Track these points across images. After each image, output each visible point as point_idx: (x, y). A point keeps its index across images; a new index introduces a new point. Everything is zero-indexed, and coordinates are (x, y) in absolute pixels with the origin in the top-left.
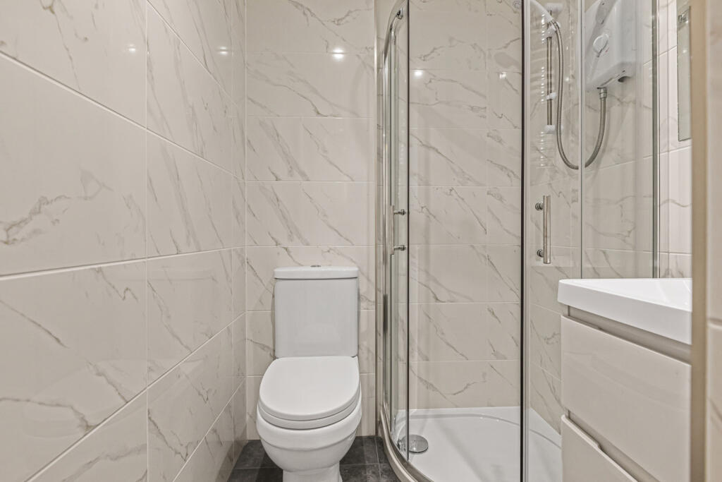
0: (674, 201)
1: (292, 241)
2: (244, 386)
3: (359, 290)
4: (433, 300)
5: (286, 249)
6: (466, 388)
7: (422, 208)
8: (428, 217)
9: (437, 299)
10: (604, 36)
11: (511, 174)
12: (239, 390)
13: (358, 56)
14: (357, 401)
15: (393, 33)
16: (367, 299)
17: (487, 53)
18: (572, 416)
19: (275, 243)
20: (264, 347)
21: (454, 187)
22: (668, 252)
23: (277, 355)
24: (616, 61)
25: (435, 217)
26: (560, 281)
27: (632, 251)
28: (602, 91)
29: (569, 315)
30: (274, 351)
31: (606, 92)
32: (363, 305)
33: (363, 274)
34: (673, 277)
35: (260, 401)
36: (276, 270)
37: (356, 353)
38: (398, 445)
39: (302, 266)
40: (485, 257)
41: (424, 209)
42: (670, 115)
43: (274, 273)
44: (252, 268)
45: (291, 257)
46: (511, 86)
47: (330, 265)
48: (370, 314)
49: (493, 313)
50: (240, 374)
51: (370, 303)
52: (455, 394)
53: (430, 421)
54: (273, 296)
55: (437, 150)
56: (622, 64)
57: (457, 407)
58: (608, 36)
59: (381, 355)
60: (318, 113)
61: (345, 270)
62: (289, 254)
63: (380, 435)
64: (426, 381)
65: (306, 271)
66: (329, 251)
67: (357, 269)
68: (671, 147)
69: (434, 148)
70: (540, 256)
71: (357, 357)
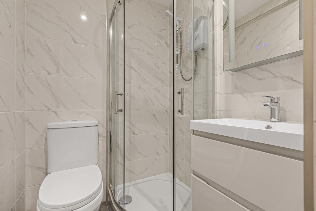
0: (218, 93)
1: (58, 108)
2: (24, 194)
3: (98, 132)
4: (132, 134)
5: (55, 112)
6: (146, 170)
7: (128, 93)
8: (130, 97)
9: (134, 134)
10: (198, 32)
11: (162, 82)
12: (20, 197)
13: (98, 18)
14: (101, 188)
15: (116, 10)
16: (102, 136)
17: (154, 32)
18: (195, 173)
19: (47, 109)
20: (39, 169)
21: (141, 85)
22: (217, 110)
23: (48, 171)
24: (202, 42)
25: (133, 98)
26: (191, 121)
27: (205, 111)
28: (196, 53)
29: (194, 134)
30: (47, 170)
31: (197, 53)
32: (100, 139)
33: (100, 124)
34: (218, 118)
35: (39, 200)
36: (48, 124)
37: (97, 163)
38: (119, 203)
39: (65, 121)
40: (153, 115)
41: (129, 94)
42: (218, 63)
43: (47, 126)
44: (31, 124)
45: (58, 116)
46: (162, 47)
47: (82, 120)
48: (104, 143)
49: (156, 137)
50: (21, 187)
51: (104, 138)
52: (141, 173)
53: (131, 187)
54: (46, 139)
55: (134, 69)
56: (204, 44)
57: (142, 178)
58: (199, 32)
59: (109, 162)
60: (75, 42)
61: (90, 122)
62: (57, 115)
63: (109, 200)
64: (129, 170)
65: (69, 123)
66: (81, 113)
67: (98, 121)
68: (218, 74)
69: (133, 68)
70: (180, 112)
71: (97, 165)
